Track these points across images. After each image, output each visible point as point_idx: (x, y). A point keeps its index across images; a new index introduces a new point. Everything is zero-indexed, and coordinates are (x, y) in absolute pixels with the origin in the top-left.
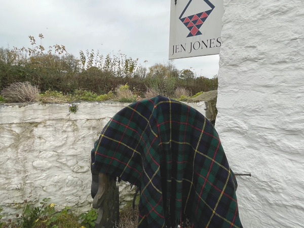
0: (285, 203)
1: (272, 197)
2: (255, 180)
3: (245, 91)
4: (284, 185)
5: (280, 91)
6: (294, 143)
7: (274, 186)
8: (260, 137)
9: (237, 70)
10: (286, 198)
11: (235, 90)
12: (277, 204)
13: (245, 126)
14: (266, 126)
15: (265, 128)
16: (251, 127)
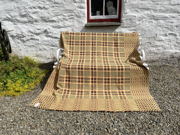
0: (28, 39)
1: (25, 39)
2: (18, 35)
3: (6, 3)
4: (26, 33)
5: (16, 2)
6: (25, 19)
7: (24, 35)
8: (16, 19)
10: (28, 37)
11: (2, 3)
12: (27, 41)
13: (10, 17)
14: (16, 15)
15: (16, 16)
16: (12, 17)
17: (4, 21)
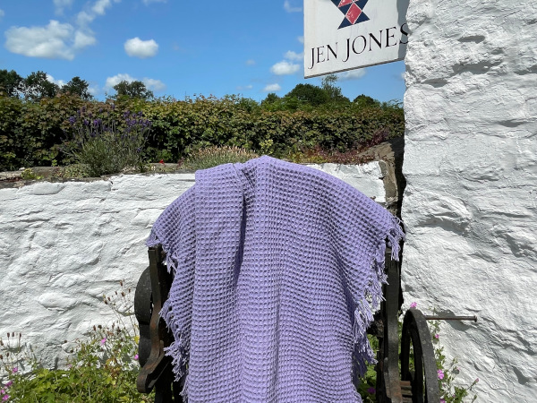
1: (528, 365)
9: (443, 91)
14: (511, 211)
15: (509, 215)
16: (479, 214)
17: (424, 230)
